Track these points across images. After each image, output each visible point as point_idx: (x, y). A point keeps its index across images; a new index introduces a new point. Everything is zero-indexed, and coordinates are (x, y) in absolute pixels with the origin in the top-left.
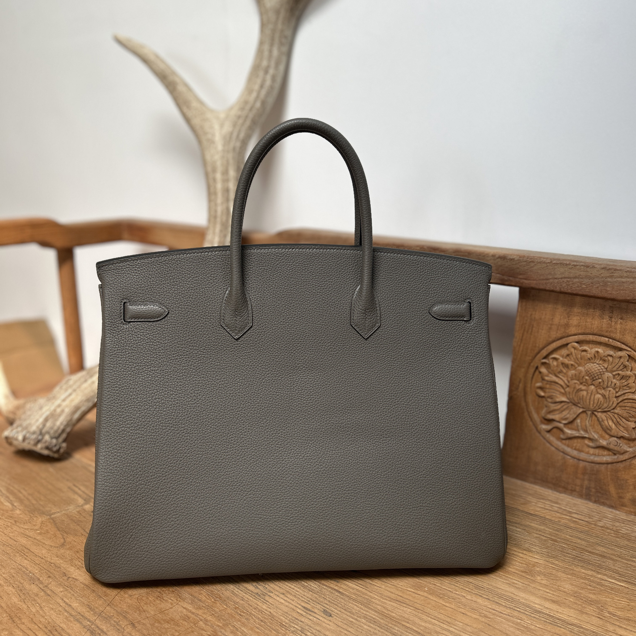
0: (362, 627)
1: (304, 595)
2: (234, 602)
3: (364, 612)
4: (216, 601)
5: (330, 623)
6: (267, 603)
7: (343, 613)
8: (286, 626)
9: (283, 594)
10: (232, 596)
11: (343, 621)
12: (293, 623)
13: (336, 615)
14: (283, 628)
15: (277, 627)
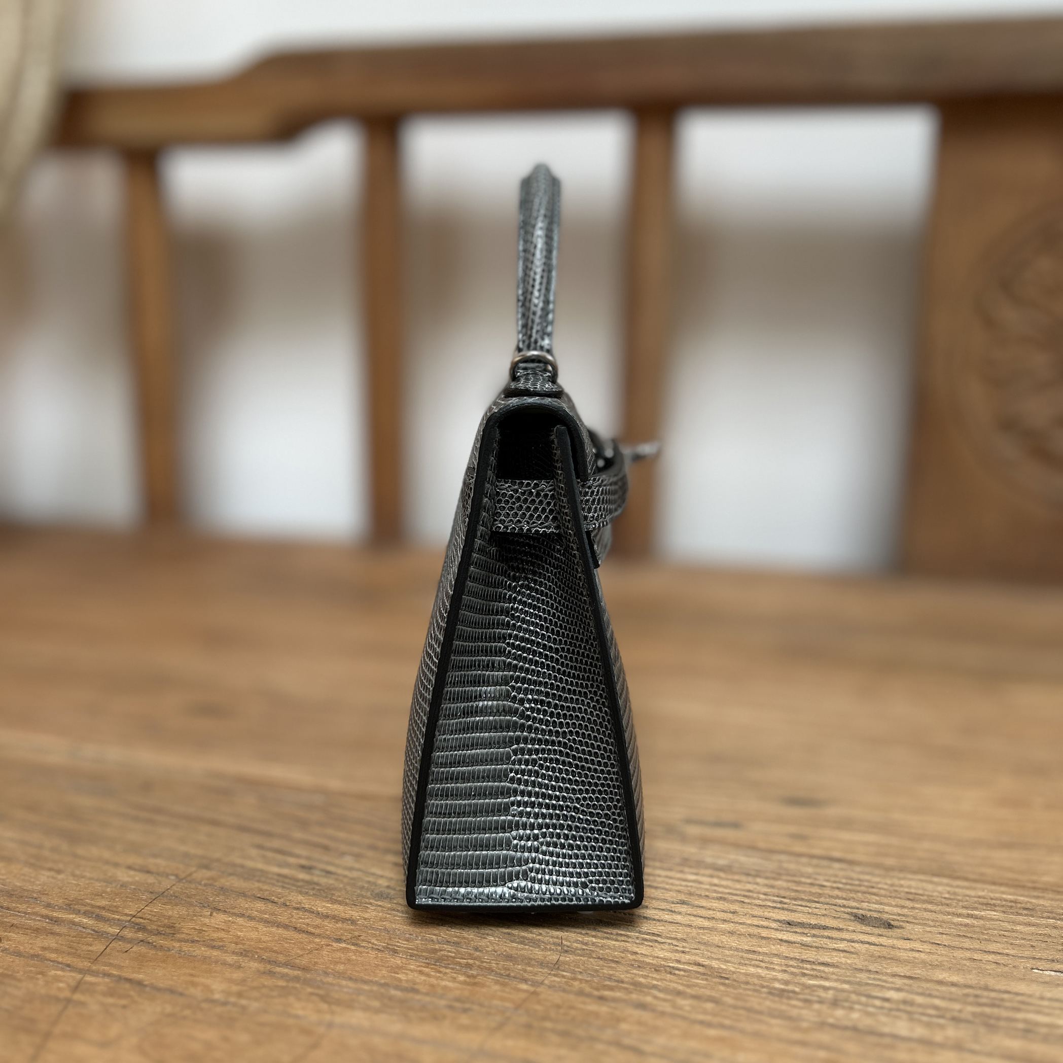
0: (1013, 931)
1: (749, 891)
2: (541, 964)
3: (972, 893)
4: (474, 977)
5: (917, 945)
6: (659, 939)
7: (913, 908)
8: (794, 992)
9: (683, 903)
10: (517, 949)
11: (941, 930)
12: (804, 975)
13: (904, 919)
14: (789, 998)
15: (768, 1003)
